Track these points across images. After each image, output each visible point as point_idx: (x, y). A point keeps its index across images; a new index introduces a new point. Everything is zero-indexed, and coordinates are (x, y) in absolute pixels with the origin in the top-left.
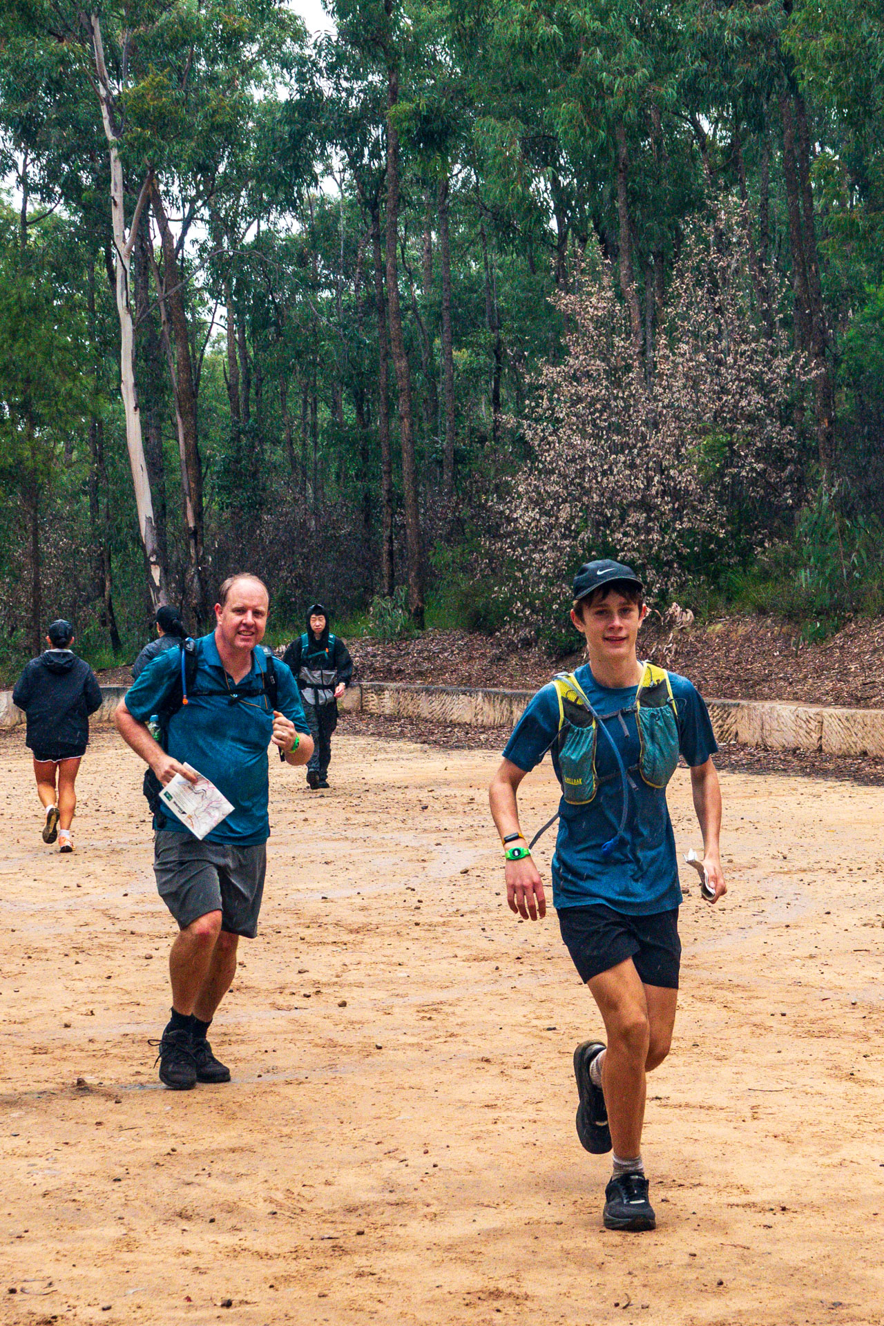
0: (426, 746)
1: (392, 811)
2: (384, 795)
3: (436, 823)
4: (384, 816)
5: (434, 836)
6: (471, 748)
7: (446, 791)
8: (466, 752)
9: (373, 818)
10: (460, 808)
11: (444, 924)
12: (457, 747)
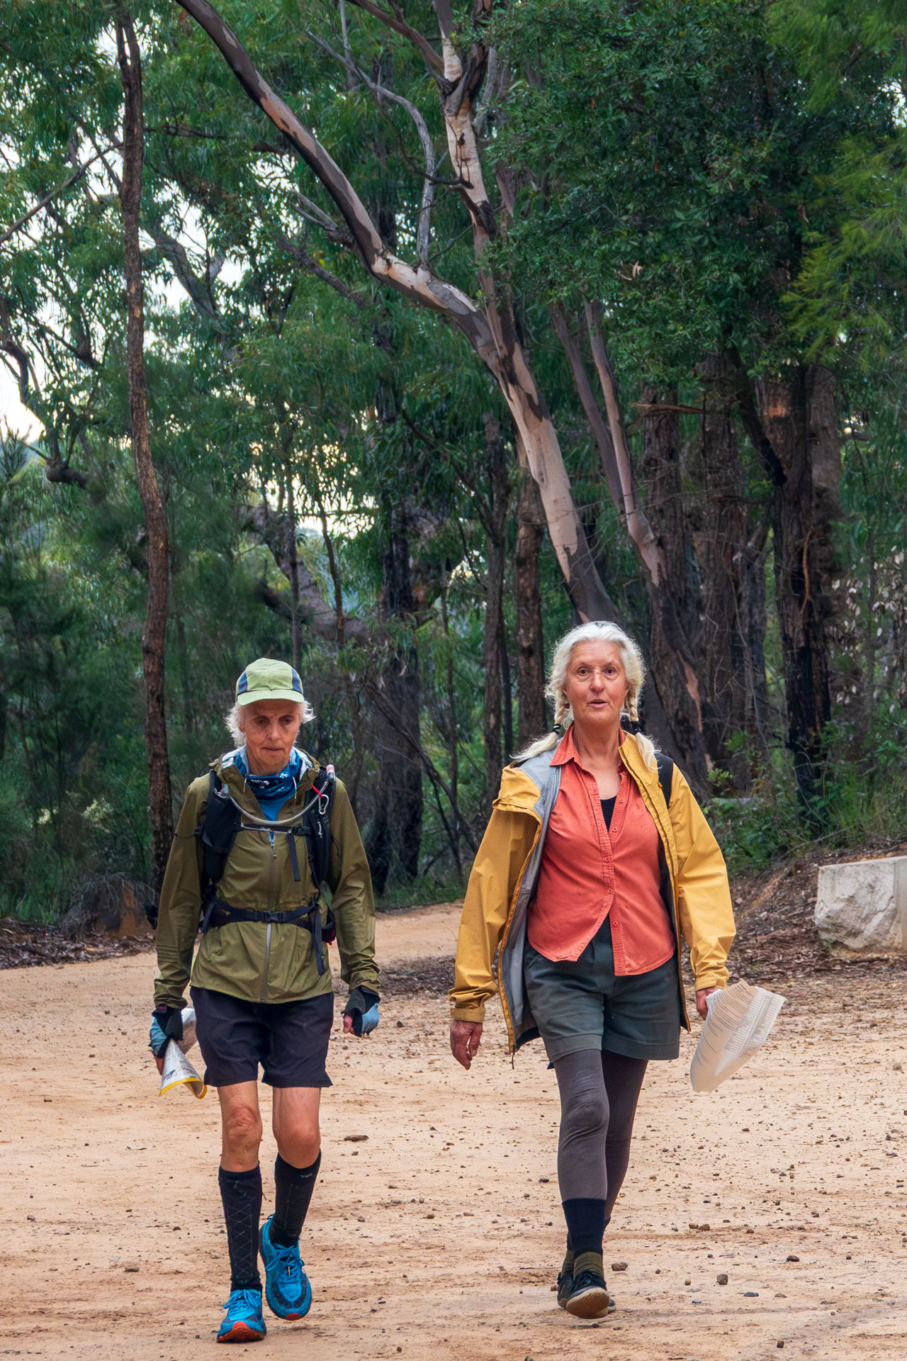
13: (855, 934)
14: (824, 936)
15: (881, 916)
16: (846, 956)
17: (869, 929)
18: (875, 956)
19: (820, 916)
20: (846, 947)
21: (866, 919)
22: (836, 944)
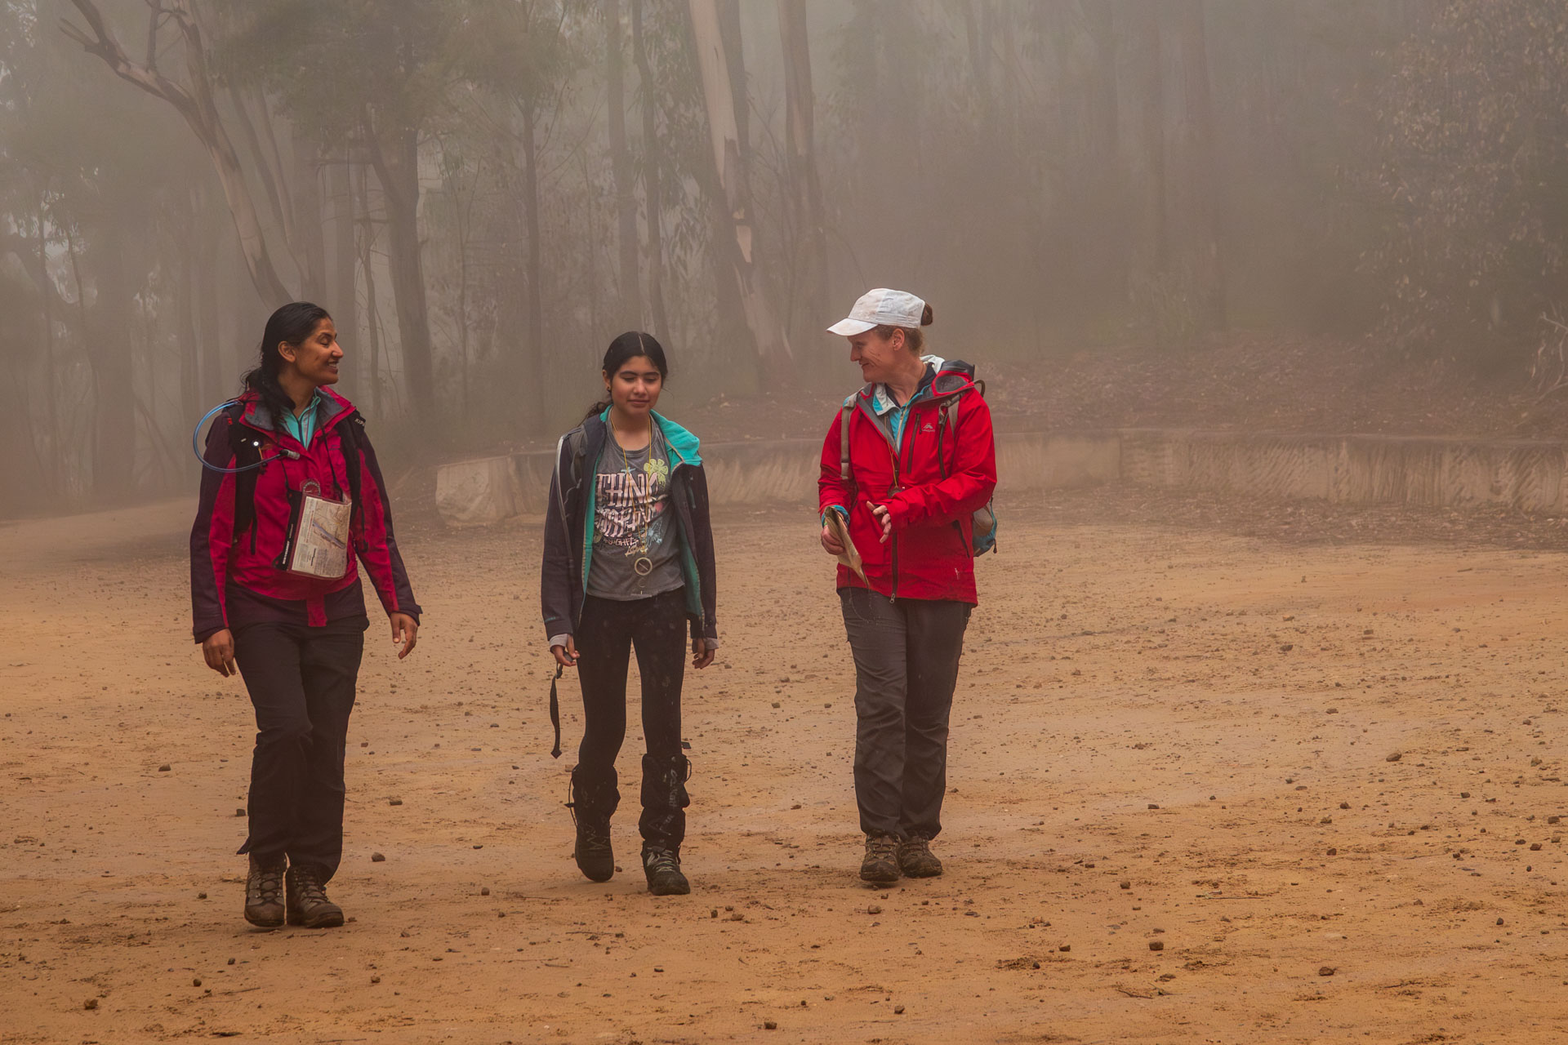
0: (1255, 541)
1: (1229, 655)
2: (1205, 627)
3: (1316, 676)
4: (1216, 664)
5: (1320, 697)
6: (1338, 543)
7: (1314, 618)
8: (1332, 550)
9: (1201, 668)
10: (1350, 648)
11: (1383, 847)
12: (1313, 541)
13: (464, 510)
14: (442, 511)
15: (480, 498)
16: (459, 525)
17: (473, 506)
18: (477, 524)
19: (440, 497)
20: (458, 520)
21: (471, 500)
22: (452, 517)
